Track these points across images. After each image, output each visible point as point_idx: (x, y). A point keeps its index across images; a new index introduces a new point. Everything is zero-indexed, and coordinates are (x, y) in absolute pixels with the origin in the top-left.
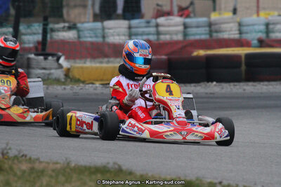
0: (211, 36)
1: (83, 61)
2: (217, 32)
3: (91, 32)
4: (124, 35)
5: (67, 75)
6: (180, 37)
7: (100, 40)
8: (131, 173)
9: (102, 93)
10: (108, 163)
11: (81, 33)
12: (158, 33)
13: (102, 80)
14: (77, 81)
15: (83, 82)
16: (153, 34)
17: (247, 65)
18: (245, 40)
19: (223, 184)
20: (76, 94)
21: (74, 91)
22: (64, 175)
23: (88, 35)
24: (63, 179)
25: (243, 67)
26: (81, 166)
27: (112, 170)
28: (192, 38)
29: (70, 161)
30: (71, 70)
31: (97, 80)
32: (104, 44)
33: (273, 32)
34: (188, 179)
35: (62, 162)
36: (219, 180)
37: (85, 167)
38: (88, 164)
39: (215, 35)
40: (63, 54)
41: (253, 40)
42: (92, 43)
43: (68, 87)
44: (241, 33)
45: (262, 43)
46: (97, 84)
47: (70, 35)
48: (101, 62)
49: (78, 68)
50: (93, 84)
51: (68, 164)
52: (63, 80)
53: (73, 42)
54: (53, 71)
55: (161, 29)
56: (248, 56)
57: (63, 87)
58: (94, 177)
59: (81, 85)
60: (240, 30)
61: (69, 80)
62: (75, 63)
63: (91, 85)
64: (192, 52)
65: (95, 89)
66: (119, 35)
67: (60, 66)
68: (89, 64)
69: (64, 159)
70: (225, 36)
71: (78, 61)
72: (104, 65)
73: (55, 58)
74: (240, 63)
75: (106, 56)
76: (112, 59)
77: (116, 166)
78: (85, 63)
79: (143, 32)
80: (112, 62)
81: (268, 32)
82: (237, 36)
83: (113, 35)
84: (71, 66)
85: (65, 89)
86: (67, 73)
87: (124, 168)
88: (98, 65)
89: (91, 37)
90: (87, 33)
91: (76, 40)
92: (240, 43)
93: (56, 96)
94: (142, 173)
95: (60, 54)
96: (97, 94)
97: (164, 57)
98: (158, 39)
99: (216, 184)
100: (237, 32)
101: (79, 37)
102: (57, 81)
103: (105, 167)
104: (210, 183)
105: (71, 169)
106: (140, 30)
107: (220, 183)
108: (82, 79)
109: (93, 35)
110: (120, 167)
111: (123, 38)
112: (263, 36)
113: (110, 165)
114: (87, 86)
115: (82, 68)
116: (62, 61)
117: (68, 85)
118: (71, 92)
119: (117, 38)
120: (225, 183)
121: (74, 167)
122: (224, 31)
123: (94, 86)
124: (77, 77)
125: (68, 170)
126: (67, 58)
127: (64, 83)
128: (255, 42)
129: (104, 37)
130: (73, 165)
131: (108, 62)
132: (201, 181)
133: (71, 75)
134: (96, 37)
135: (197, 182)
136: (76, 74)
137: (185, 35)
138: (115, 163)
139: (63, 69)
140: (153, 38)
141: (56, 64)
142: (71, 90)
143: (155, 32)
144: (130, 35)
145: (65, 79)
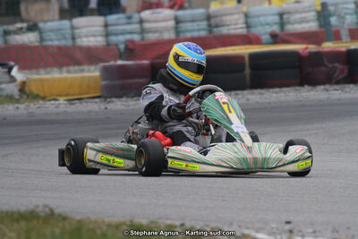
0: (210, 32)
2: (217, 26)
5: (22, 90)
6: (172, 35)
7: (69, 43)
8: (65, 218)
9: (65, 112)
11: (44, 35)
12: (143, 31)
13: (67, 95)
14: (36, 97)
15: (44, 98)
17: (252, 67)
18: (254, 35)
20: (31, 114)
21: (30, 110)
23: (54, 37)
25: (248, 71)
30: (28, 84)
31: (61, 96)
32: (75, 48)
39: (215, 30)
40: (16, 64)
42: (59, 48)
43: (22, 106)
44: (248, 26)
45: (275, 38)
46: (62, 100)
47: (31, 38)
49: (36, 80)
50: (56, 100)
52: (17, 97)
54: (3, 86)
55: (147, 25)
56: (253, 56)
57: (17, 105)
59: (41, 102)
60: (246, 23)
61: (25, 97)
63: (53, 102)
65: (58, 106)
66: (94, 36)
67: (13, 80)
73: (7, 70)
74: (244, 65)
75: (78, 63)
79: (124, 30)
80: (82, 70)
81: (282, 23)
82: (244, 31)
84: (28, 79)
85: (18, 108)
86: (23, 88)
88: (65, 75)
91: (37, 44)
92: (247, 39)
93: (5, 119)
95: (12, 63)
96: (58, 114)
97: (146, 62)
98: (143, 39)
100: (243, 25)
101: (42, 39)
102: (10, 98)
106: (120, 28)
107: (182, 225)
108: (41, 94)
112: (276, 29)
115: (41, 80)
116: (15, 72)
117: (23, 103)
118: (25, 112)
119: (92, 39)
122: (226, 26)
123: (57, 102)
124: (36, 92)
126: (21, 68)
127: (18, 101)
128: (266, 38)
129: (73, 38)
133: (27, 89)
134: (65, 38)
136: (33, 88)
137: (177, 31)
139: (17, 83)
140: (136, 37)
141: (7, 76)
142: (25, 109)
143: (139, 30)
144: (107, 35)
145: (20, 95)
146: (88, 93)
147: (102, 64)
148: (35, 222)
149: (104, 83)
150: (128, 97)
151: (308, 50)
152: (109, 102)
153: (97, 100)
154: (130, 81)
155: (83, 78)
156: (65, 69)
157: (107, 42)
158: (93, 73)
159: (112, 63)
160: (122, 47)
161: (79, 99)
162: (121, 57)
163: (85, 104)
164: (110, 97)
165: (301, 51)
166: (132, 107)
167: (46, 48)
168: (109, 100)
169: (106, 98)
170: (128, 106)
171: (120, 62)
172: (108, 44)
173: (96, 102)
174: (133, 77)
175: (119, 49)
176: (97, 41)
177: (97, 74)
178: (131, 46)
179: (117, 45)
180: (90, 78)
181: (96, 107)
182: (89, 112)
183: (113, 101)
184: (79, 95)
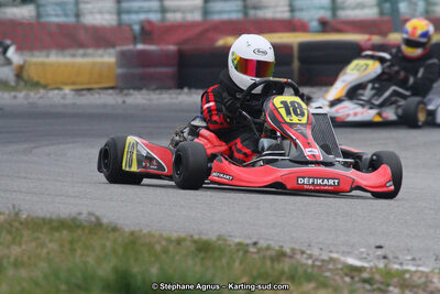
0: (246, 14)
1: (44, 53)
2: (256, 8)
3: (57, 8)
4: (110, 13)
5: (19, 76)
6: (197, 17)
7: (72, 20)
8: (115, 229)
9: (74, 104)
10: (80, 214)
11: (42, 9)
12: (163, 10)
13: (74, 83)
14: (36, 85)
15: (45, 87)
16: (156, 11)
17: (302, 60)
18: (300, 21)
19: (259, 246)
21: (30, 100)
22: (9, 232)
23: (52, 12)
24: (9, 238)
25: (296, 64)
26: (38, 218)
27: (85, 224)
28: (216, 17)
29: (20, 211)
30: (25, 68)
31: (66, 84)
32: (79, 26)
33: (343, 8)
34: (204, 238)
35: (7, 212)
36: (254, 240)
37: (44, 219)
38: (48, 216)
39: (252, 13)
41: (312, 20)
42: (60, 26)
43: (21, 95)
44: (292, 10)
45: (325, 26)
46: (67, 90)
47: (25, 12)
48: (74, 56)
49: (36, 64)
50: (59, 89)
51: (17, 214)
52: (13, 83)
53: (30, 24)
55: (168, 3)
56: (304, 47)
57: (13, 94)
58: (57, 235)
59: (42, 91)
60: (291, 5)
61: (22, 83)
62: (33, 55)
63: (56, 92)
64: (217, 40)
65: (64, 97)
66: (101, 12)
68: (54, 58)
69: (11, 207)
70: (268, 14)
71: (37, 53)
72: (79, 60)
74: (291, 56)
75: (81, 45)
76: (90, 51)
77: (93, 219)
78: (48, 56)
79: (141, 8)
81: (334, 8)
82: (286, 15)
83: (91, 13)
84: (25, 62)
85: (15, 97)
86: (20, 73)
87: (105, 221)
88: (68, 59)
89: (57, 15)
90: (50, 10)
91: (33, 21)
92: (291, 26)
94: (132, 228)
95: (8, 42)
96: (65, 106)
97: (172, 48)
98: (163, 19)
99: (247, 245)
100: (287, 8)
101: (39, 15)
102: (4, 85)
103: (74, 220)
104: (239, 244)
105: (21, 223)
106: (135, 5)
107: (255, 244)
108: (43, 81)
109: (60, 12)
110: (98, 219)
111: (107, 17)
112: (327, 15)
113: (83, 217)
114: (51, 94)
115: (43, 64)
117: (20, 91)
118: (25, 102)
119: (98, 17)
120: (263, 244)
121: (26, 219)
122: (265, 7)
123: (61, 92)
124: (36, 79)
125: (16, 224)
126: (19, 49)
127: (14, 89)
128: (314, 24)
129: (78, 15)
130: (25, 216)
131: (84, 55)
132: (225, 240)
133: (25, 75)
134: (66, 15)
135: (220, 242)
136: (33, 74)
137: (206, 12)
138: (90, 214)
140: (155, 17)
142: (25, 98)
143: (158, 8)
144: (119, 12)
146: (99, 83)
147: (118, 48)
148: (79, 232)
149: (120, 71)
150: (148, 89)
151: (370, 43)
152: (126, 95)
153: (111, 91)
154: (152, 70)
155: (94, 64)
156: (67, 52)
157: (120, 20)
158: (108, 58)
159: (131, 47)
160: (137, 28)
161: (89, 90)
162: (135, 40)
163: (97, 96)
164: (128, 89)
165: (362, 43)
166: (155, 102)
167: (45, 25)
168: (125, 92)
169: (121, 89)
170: (150, 100)
171: (140, 47)
172: (120, 24)
173: (111, 94)
174: (156, 65)
175: (132, 30)
177: (112, 59)
178: (148, 28)
179: (130, 26)
180: (103, 64)
181: (110, 99)
182: (105, 106)
183: (131, 95)
184: (89, 83)
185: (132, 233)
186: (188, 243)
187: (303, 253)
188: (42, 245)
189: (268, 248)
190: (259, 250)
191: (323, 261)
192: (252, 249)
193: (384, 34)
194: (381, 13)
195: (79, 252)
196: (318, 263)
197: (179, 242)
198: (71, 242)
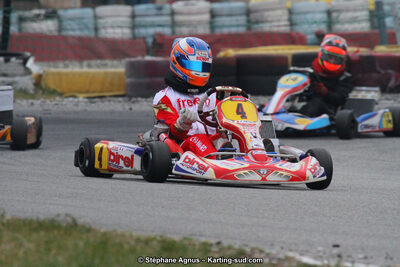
0: (249, 28)
2: (257, 22)
5: (37, 85)
9: (86, 111)
12: (174, 25)
13: (87, 92)
14: (52, 93)
15: (61, 95)
16: (167, 26)
18: (298, 34)
19: (222, 245)
20: (48, 111)
21: (46, 107)
27: (64, 225)
30: (44, 77)
31: (80, 92)
32: (98, 40)
33: (338, 23)
39: (254, 27)
40: (32, 54)
42: (80, 39)
43: (37, 102)
44: (292, 24)
46: (81, 98)
47: (48, 26)
49: (53, 74)
50: (74, 97)
52: (32, 92)
54: (17, 79)
55: (178, 18)
56: (297, 58)
57: (30, 101)
58: (34, 236)
59: (58, 98)
60: (290, 20)
61: (40, 92)
62: (50, 66)
63: (71, 99)
64: (218, 53)
65: (77, 104)
67: (28, 72)
70: (266, 27)
73: (21, 61)
75: (101, 57)
78: (66, 67)
79: (153, 22)
80: (105, 65)
81: (330, 22)
82: (286, 29)
84: (44, 72)
85: (32, 104)
86: (38, 82)
88: (85, 69)
91: (56, 34)
92: (290, 39)
95: (28, 54)
96: (76, 113)
98: (173, 33)
99: (211, 245)
100: (287, 23)
101: (60, 29)
102: (24, 93)
104: (205, 244)
106: (148, 20)
107: (219, 243)
108: (59, 90)
110: (74, 220)
114: (66, 101)
115: (60, 74)
116: (30, 64)
117: (38, 99)
118: (40, 109)
120: (225, 243)
123: (76, 100)
124: (53, 87)
126: (38, 60)
127: (33, 97)
128: (311, 37)
129: (96, 29)
131: (100, 66)
133: (43, 84)
137: (212, 26)
139: (32, 76)
140: (167, 31)
141: (22, 68)
142: (41, 105)
143: (169, 23)
144: (133, 27)
145: (35, 90)
146: (111, 91)
147: (128, 59)
149: (129, 80)
151: (358, 54)
152: (134, 102)
153: (120, 99)
154: (158, 80)
155: (106, 74)
156: (85, 63)
157: (133, 34)
158: (117, 68)
159: (139, 58)
160: (150, 41)
161: (101, 97)
162: (148, 52)
163: (107, 103)
164: (137, 96)
165: (351, 55)
167: (65, 38)
168: (134, 99)
169: (130, 97)
171: (148, 58)
172: (134, 37)
173: (120, 102)
174: (162, 75)
175: (145, 43)
176: (123, 33)
177: (121, 70)
178: (158, 41)
179: (144, 38)
180: (114, 74)
181: (119, 106)
182: (112, 112)
183: (138, 101)
184: (101, 92)
185: (104, 234)
186: (155, 243)
187: (261, 251)
188: (21, 245)
189: (230, 248)
190: (221, 250)
191: (279, 259)
192: (215, 249)
193: (371, 46)
194: (373, 26)
195: (54, 252)
196: (274, 262)
197: (147, 242)
198: (47, 242)
